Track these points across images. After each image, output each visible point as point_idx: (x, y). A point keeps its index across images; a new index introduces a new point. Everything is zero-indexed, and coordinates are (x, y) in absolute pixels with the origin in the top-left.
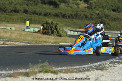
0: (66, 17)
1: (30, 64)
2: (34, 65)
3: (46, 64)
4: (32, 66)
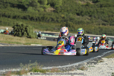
1: (21, 64)
2: (24, 65)
3: (35, 64)
4: (23, 65)
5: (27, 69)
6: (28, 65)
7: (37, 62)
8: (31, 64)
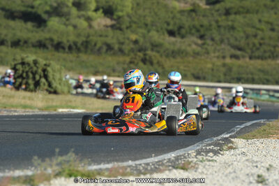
0: (63, 48)
1: (36, 158)
2: (43, 161)
3: (69, 157)
4: (39, 161)
5: (49, 171)
6: (51, 160)
7: (74, 152)
8: (60, 159)
